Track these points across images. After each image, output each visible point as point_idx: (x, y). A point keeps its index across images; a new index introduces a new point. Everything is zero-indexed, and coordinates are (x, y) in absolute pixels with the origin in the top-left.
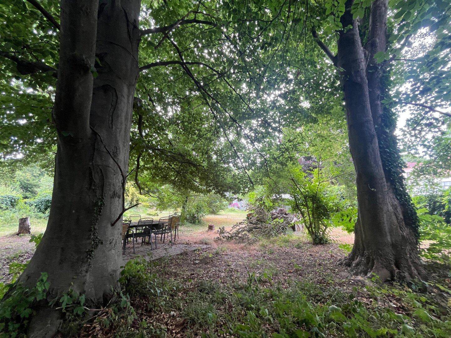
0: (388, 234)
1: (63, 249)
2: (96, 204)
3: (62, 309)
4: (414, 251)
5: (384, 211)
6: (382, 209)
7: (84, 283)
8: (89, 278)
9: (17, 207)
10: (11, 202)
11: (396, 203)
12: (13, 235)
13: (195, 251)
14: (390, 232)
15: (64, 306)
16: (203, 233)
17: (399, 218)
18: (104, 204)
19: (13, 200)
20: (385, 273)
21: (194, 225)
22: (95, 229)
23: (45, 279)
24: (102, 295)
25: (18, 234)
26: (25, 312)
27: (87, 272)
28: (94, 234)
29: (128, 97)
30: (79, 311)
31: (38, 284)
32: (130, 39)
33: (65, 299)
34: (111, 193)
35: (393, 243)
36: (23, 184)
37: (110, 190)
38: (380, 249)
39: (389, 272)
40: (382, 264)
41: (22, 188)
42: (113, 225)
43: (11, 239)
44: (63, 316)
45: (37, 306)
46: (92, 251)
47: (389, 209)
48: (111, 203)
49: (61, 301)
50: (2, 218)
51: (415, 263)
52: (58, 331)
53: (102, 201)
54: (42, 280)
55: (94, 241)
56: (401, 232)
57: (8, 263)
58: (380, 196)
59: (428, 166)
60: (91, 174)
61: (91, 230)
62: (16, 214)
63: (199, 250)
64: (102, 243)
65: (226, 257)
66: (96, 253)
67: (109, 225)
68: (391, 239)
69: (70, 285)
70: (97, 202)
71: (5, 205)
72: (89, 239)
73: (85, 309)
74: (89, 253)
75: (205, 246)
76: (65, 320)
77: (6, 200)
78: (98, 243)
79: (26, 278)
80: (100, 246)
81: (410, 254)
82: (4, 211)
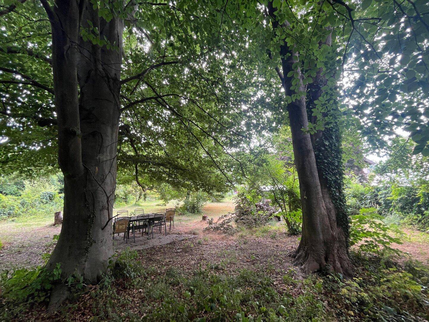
0: (321, 233)
1: (70, 247)
2: (89, 217)
3: (68, 285)
4: (342, 248)
5: (318, 214)
6: (316, 212)
7: (84, 269)
8: (87, 265)
9: (54, 201)
10: (50, 197)
11: (331, 207)
12: (51, 226)
13: (182, 240)
14: (322, 232)
15: (70, 283)
16: (197, 223)
17: (332, 220)
18: (95, 216)
19: (51, 196)
20: (316, 265)
21: (193, 215)
22: (89, 233)
23: (59, 267)
24: (96, 277)
25: (54, 225)
26: (48, 286)
27: (85, 262)
28: (89, 237)
29: (112, 134)
30: (79, 286)
31: (54, 270)
32: (111, 91)
33: (70, 279)
34: (101, 208)
35: (324, 241)
36: (60, 178)
37: (99, 206)
38: (313, 246)
39: (318, 265)
40: (313, 258)
41: (59, 181)
42: (103, 229)
43: (50, 229)
44: (69, 290)
45: (55, 283)
46: (88, 248)
47: (322, 212)
48: (100, 215)
49: (67, 280)
50: (44, 211)
51: (341, 258)
52: (67, 298)
53: (93, 214)
54: (57, 268)
55: (89, 241)
56: (332, 232)
57: (46, 249)
58: (314, 202)
59: (389, 165)
60: (85, 196)
61: (87, 234)
62: (54, 207)
63: (186, 239)
64: (95, 242)
65: (205, 246)
66: (91, 249)
67: (100, 230)
68: (323, 237)
69: (75, 270)
70: (90, 216)
71: (45, 200)
72: (86, 240)
73: (84, 285)
74: (87, 249)
75: (193, 236)
76: (71, 292)
77: (46, 196)
78: (92, 242)
79: (50, 265)
80: (93, 244)
81: (338, 251)
82: (45, 205)
